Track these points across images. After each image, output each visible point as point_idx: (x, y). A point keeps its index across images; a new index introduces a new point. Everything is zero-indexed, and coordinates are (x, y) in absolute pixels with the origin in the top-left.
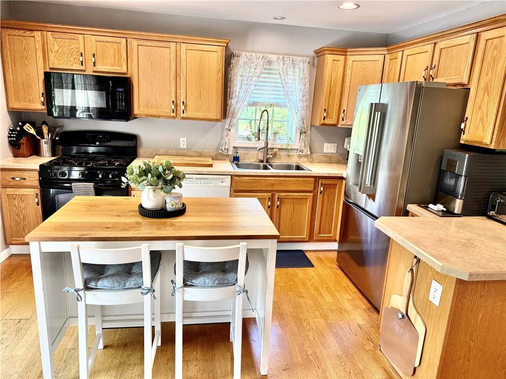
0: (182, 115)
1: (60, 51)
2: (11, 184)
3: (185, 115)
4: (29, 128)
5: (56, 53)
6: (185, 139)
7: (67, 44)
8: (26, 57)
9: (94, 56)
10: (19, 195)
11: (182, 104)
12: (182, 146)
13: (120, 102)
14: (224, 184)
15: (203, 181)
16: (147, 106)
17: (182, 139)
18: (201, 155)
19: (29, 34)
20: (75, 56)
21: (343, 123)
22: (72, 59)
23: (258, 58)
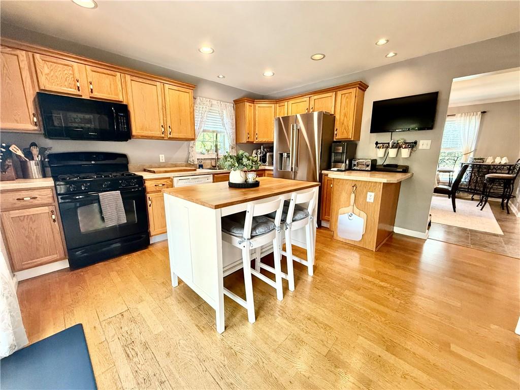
0: (169, 136)
1: (52, 75)
2: (16, 205)
3: (171, 136)
4: (15, 150)
5: (46, 76)
6: (163, 156)
7: (59, 69)
8: (6, 75)
9: (91, 84)
10: (28, 215)
11: (168, 128)
12: (161, 161)
13: (122, 125)
14: (209, 181)
15: (196, 180)
16: (142, 129)
17: (160, 155)
18: (176, 166)
19: (10, 51)
20: (69, 82)
21: (257, 141)
22: (66, 84)
23: (207, 101)
